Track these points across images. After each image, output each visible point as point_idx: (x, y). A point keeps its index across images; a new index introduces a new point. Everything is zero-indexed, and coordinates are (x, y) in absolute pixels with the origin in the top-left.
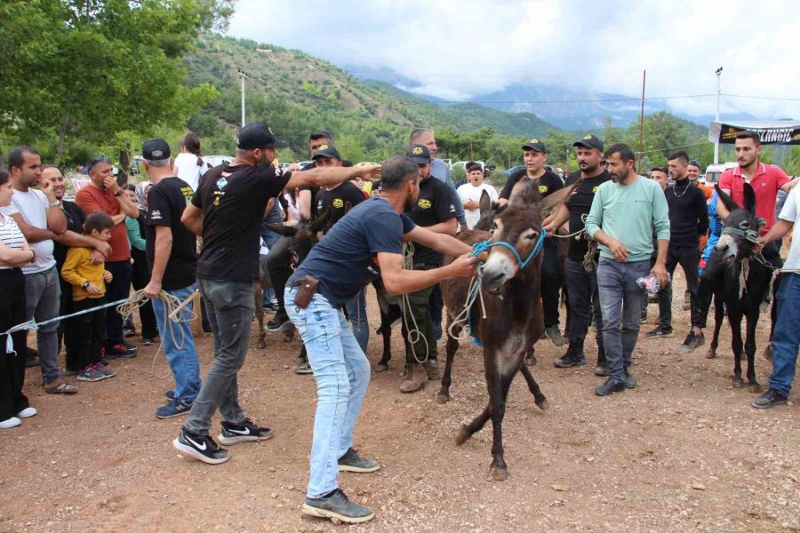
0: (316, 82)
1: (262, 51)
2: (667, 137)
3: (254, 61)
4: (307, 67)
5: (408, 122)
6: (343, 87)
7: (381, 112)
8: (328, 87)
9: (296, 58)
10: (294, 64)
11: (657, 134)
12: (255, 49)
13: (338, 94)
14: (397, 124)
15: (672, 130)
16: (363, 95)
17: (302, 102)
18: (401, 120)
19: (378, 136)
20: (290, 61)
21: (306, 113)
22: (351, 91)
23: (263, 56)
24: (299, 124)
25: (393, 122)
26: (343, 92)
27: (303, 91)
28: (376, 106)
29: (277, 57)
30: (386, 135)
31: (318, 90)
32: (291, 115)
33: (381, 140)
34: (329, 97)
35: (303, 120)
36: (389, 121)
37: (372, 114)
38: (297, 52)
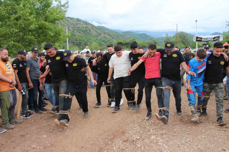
0: (83, 27)
1: (67, 19)
2: (184, 39)
3: (65, 22)
4: (81, 23)
5: (110, 37)
6: (91, 28)
7: (103, 35)
8: (87, 28)
9: (77, 21)
10: (77, 22)
11: (180, 38)
12: (65, 18)
13: (90, 30)
14: (107, 38)
15: (185, 37)
16: (97, 30)
17: (80, 33)
18: (108, 37)
19: (102, 42)
20: (75, 22)
21: (81, 36)
22: (93, 29)
23: (68, 21)
24: (79, 39)
25: (106, 38)
27: (80, 30)
28: (101, 33)
29: (72, 20)
30: (104, 41)
31: (84, 29)
32: (77, 37)
34: (87, 32)
36: (104, 37)
37: (100, 35)
38: (78, 19)
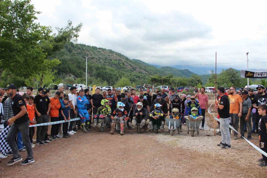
0: (116, 60)
1: (99, 50)
2: (233, 76)
3: (96, 53)
4: (113, 55)
5: (147, 73)
6: (125, 61)
7: (138, 70)
8: (120, 61)
9: (110, 52)
10: (109, 54)
11: (229, 75)
12: (97, 49)
13: (123, 64)
14: (143, 74)
15: (234, 74)
16: (132, 64)
17: (112, 66)
18: (144, 72)
19: (136, 77)
20: (108, 53)
21: (113, 70)
22: (128, 63)
23: (99, 52)
24: (110, 74)
25: (141, 73)
26: (125, 63)
27: (112, 63)
28: (136, 68)
29: (104, 52)
30: (139, 77)
31: (117, 62)
32: (108, 70)
33: (137, 79)
34: (120, 65)
35: (112, 72)
36: (140, 72)
37: (135, 70)
38: (111, 50)
